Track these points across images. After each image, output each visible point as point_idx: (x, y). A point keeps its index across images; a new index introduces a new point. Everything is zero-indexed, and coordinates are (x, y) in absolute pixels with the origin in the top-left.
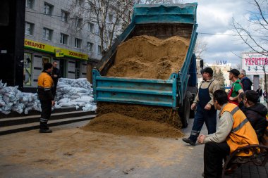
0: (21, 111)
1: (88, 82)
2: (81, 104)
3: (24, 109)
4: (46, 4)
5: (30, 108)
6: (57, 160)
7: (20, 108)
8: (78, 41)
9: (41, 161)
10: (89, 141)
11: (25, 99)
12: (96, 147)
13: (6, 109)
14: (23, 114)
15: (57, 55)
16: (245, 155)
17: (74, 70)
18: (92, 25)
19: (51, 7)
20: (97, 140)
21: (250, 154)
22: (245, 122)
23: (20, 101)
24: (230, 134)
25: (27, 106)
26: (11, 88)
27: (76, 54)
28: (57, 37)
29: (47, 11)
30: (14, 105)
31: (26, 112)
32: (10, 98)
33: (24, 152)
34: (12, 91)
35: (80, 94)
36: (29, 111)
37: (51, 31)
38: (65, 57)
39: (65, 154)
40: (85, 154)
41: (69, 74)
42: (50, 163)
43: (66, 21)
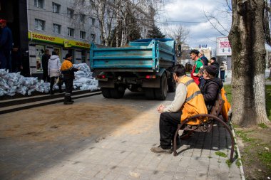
0: (24, 93)
1: (88, 67)
2: (78, 84)
3: (27, 91)
4: (54, 4)
5: (33, 90)
6: (43, 133)
7: (23, 91)
8: (83, 34)
9: (29, 134)
10: (77, 115)
11: (27, 82)
12: (81, 120)
13: (11, 91)
14: (26, 95)
15: (66, 46)
16: (193, 123)
17: (80, 57)
18: (93, 20)
19: (58, 6)
20: (84, 114)
21: (198, 122)
22: (198, 93)
23: (23, 84)
24: (184, 104)
25: (29, 89)
26: (14, 74)
27: (81, 44)
28: (65, 30)
29: (55, 10)
30: (18, 88)
31: (29, 93)
32: (14, 82)
33: (19, 126)
34: (15, 76)
35: (79, 76)
36: (32, 92)
37: (59, 26)
38: (73, 47)
39: (52, 127)
40: (69, 126)
41: (77, 61)
42: (36, 135)
43: (71, 17)
